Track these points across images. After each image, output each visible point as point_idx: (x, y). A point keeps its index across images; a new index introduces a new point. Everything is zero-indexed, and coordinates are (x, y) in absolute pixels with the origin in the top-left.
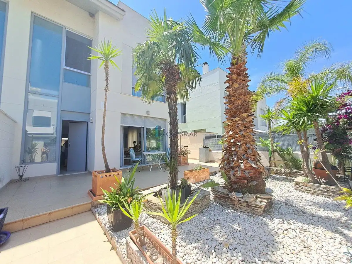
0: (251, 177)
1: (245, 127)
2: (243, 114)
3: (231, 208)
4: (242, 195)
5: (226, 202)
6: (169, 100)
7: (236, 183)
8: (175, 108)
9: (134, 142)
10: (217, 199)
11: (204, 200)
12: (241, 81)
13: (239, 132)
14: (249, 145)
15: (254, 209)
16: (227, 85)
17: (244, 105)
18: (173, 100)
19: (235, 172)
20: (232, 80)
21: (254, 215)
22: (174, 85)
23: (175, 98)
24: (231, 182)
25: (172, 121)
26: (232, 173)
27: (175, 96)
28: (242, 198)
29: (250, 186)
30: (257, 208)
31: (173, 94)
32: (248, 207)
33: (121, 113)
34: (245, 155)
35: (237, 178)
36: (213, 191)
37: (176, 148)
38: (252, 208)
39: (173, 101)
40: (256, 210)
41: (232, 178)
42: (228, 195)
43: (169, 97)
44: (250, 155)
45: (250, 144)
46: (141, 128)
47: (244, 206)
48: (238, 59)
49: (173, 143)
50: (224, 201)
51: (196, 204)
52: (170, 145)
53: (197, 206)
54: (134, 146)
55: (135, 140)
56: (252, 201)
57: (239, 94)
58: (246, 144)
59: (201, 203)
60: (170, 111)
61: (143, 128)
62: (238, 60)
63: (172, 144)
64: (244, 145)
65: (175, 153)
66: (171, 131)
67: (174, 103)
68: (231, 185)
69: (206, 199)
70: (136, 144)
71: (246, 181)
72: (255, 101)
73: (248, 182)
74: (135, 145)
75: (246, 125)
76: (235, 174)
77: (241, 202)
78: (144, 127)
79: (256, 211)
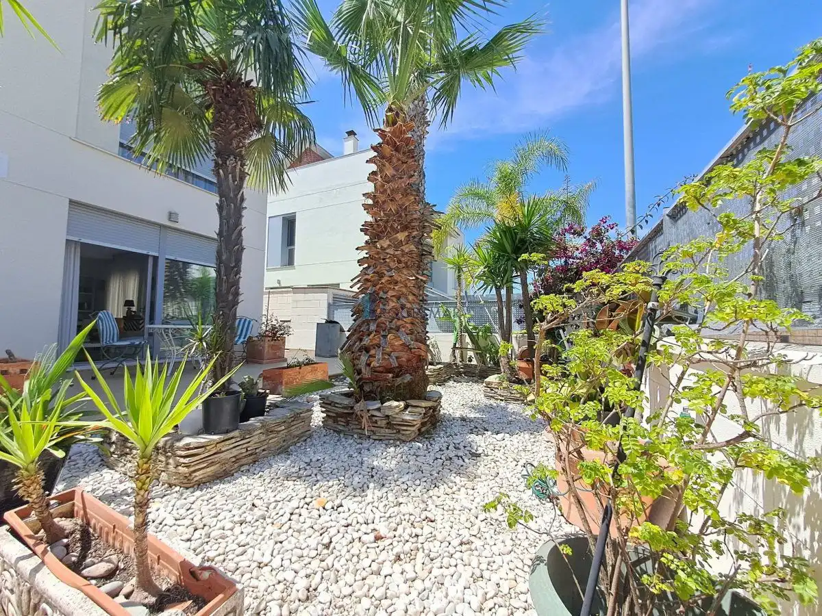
0: (400, 366)
1: (399, 262)
2: (398, 235)
3: (355, 436)
4: (380, 405)
5: (348, 425)
6: (221, 171)
7: (371, 381)
8: (236, 195)
9: (129, 303)
10: (330, 422)
11: (295, 422)
12: (400, 162)
13: (386, 272)
14: (403, 301)
15: (399, 432)
16: (373, 167)
17: (401, 216)
18: (233, 172)
19: (371, 356)
20: (383, 157)
21: (398, 443)
22: (237, 136)
23: (238, 170)
24: (360, 380)
25: (225, 228)
26: (364, 358)
27: (239, 163)
28: (379, 409)
29: (399, 386)
30: (405, 428)
31: (232, 158)
32: (389, 428)
33: (71, 202)
34: (394, 322)
35: (374, 370)
36: (323, 405)
37: (230, 298)
38: (395, 429)
39: (230, 176)
40: (404, 432)
41: (363, 370)
42: (352, 408)
43: (220, 162)
44: (404, 323)
45: (407, 299)
46: (148, 256)
47: (383, 428)
48: (397, 114)
49: (224, 286)
50: (344, 424)
51: (270, 432)
52: (215, 289)
53: (273, 438)
54: (125, 315)
55: (132, 295)
56: (397, 414)
57: (393, 190)
58: (398, 298)
59: (286, 431)
60: (221, 201)
61: (156, 259)
62: (398, 117)
63: (221, 286)
64: (395, 299)
65: (226, 311)
66: (222, 255)
67: (234, 181)
68: (361, 387)
69: (299, 421)
70: (134, 309)
71: (391, 375)
72: (437, 226)
73: (393, 377)
74: (129, 311)
75: (403, 259)
76: (371, 362)
77: (376, 418)
78: (156, 254)
79: (403, 435)
